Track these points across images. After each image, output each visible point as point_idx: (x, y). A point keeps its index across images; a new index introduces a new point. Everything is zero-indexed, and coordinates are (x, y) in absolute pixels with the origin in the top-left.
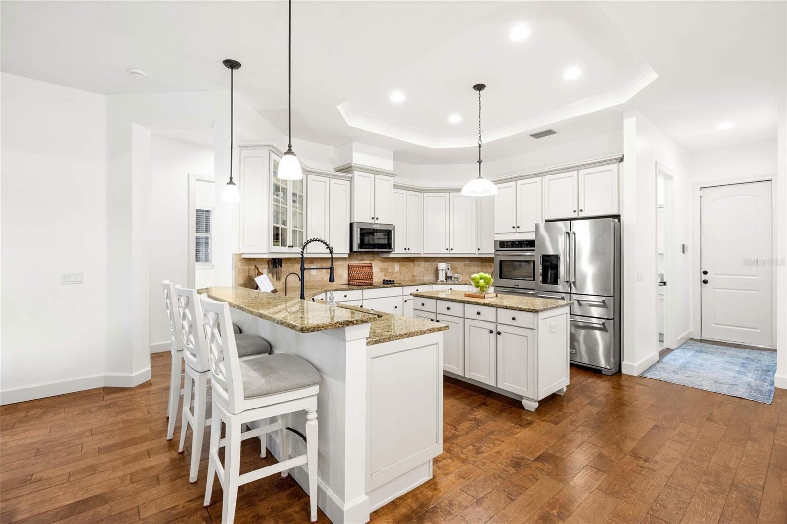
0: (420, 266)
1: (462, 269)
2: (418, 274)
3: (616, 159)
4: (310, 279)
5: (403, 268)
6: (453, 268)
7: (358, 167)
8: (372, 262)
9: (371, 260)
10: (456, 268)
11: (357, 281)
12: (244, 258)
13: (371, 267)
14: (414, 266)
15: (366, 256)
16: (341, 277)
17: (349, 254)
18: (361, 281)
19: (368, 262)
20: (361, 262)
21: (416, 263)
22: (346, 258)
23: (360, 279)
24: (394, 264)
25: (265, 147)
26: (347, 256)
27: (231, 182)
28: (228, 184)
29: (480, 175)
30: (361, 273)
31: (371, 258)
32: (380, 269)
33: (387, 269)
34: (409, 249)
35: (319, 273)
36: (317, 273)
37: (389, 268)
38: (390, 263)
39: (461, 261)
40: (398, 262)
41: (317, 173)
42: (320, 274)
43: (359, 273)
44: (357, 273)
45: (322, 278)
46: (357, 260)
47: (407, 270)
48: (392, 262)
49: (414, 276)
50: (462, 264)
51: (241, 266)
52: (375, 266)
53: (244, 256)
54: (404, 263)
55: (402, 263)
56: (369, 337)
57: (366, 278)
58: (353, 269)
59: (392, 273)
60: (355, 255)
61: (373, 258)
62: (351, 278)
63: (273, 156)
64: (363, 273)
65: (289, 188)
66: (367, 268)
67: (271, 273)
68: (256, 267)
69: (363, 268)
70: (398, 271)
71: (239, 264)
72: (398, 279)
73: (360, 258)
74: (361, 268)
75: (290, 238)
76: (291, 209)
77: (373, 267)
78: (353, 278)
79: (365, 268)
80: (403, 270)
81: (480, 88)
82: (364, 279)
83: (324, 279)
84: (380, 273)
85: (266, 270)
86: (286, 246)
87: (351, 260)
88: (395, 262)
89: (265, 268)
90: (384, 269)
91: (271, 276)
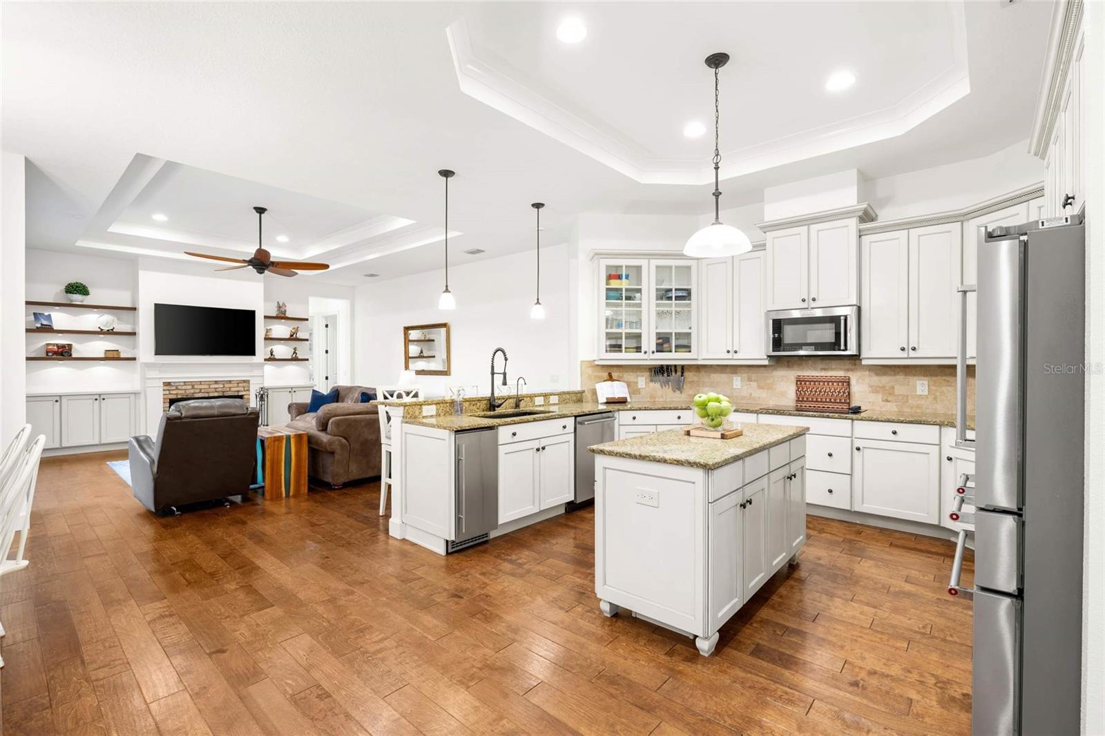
4: (732, 393)
8: (849, 374)
9: (848, 370)
11: (813, 405)
12: (598, 365)
13: (846, 382)
15: (834, 364)
17: (769, 361)
19: (840, 373)
20: (823, 374)
22: (765, 366)
23: (817, 401)
24: (913, 378)
26: (767, 363)
27: (538, 303)
29: (717, 218)
32: (871, 386)
35: (746, 387)
36: (742, 387)
37: (896, 387)
38: (901, 377)
40: (924, 376)
42: (748, 388)
43: (816, 392)
44: (811, 391)
45: (751, 394)
46: (816, 369)
48: (906, 375)
51: (593, 372)
52: (857, 381)
53: (596, 363)
54: (947, 378)
55: (939, 377)
56: (403, 417)
57: (832, 400)
58: (805, 384)
59: (907, 396)
60: (810, 362)
61: (853, 367)
62: (801, 399)
63: (605, 262)
64: (825, 392)
65: (644, 287)
66: (835, 384)
67: (655, 382)
68: (610, 374)
69: (826, 384)
70: (926, 393)
71: (590, 371)
72: (928, 411)
73: (823, 367)
74: (821, 383)
75: (649, 343)
76: (653, 309)
77: (853, 382)
78: (805, 399)
79: (830, 384)
80: (943, 392)
81: (717, 60)
82: (826, 402)
83: (753, 395)
84: (872, 394)
85: (644, 378)
86: (641, 352)
87: (803, 370)
88: (915, 375)
89: (643, 376)
90: (884, 387)
91: (658, 385)
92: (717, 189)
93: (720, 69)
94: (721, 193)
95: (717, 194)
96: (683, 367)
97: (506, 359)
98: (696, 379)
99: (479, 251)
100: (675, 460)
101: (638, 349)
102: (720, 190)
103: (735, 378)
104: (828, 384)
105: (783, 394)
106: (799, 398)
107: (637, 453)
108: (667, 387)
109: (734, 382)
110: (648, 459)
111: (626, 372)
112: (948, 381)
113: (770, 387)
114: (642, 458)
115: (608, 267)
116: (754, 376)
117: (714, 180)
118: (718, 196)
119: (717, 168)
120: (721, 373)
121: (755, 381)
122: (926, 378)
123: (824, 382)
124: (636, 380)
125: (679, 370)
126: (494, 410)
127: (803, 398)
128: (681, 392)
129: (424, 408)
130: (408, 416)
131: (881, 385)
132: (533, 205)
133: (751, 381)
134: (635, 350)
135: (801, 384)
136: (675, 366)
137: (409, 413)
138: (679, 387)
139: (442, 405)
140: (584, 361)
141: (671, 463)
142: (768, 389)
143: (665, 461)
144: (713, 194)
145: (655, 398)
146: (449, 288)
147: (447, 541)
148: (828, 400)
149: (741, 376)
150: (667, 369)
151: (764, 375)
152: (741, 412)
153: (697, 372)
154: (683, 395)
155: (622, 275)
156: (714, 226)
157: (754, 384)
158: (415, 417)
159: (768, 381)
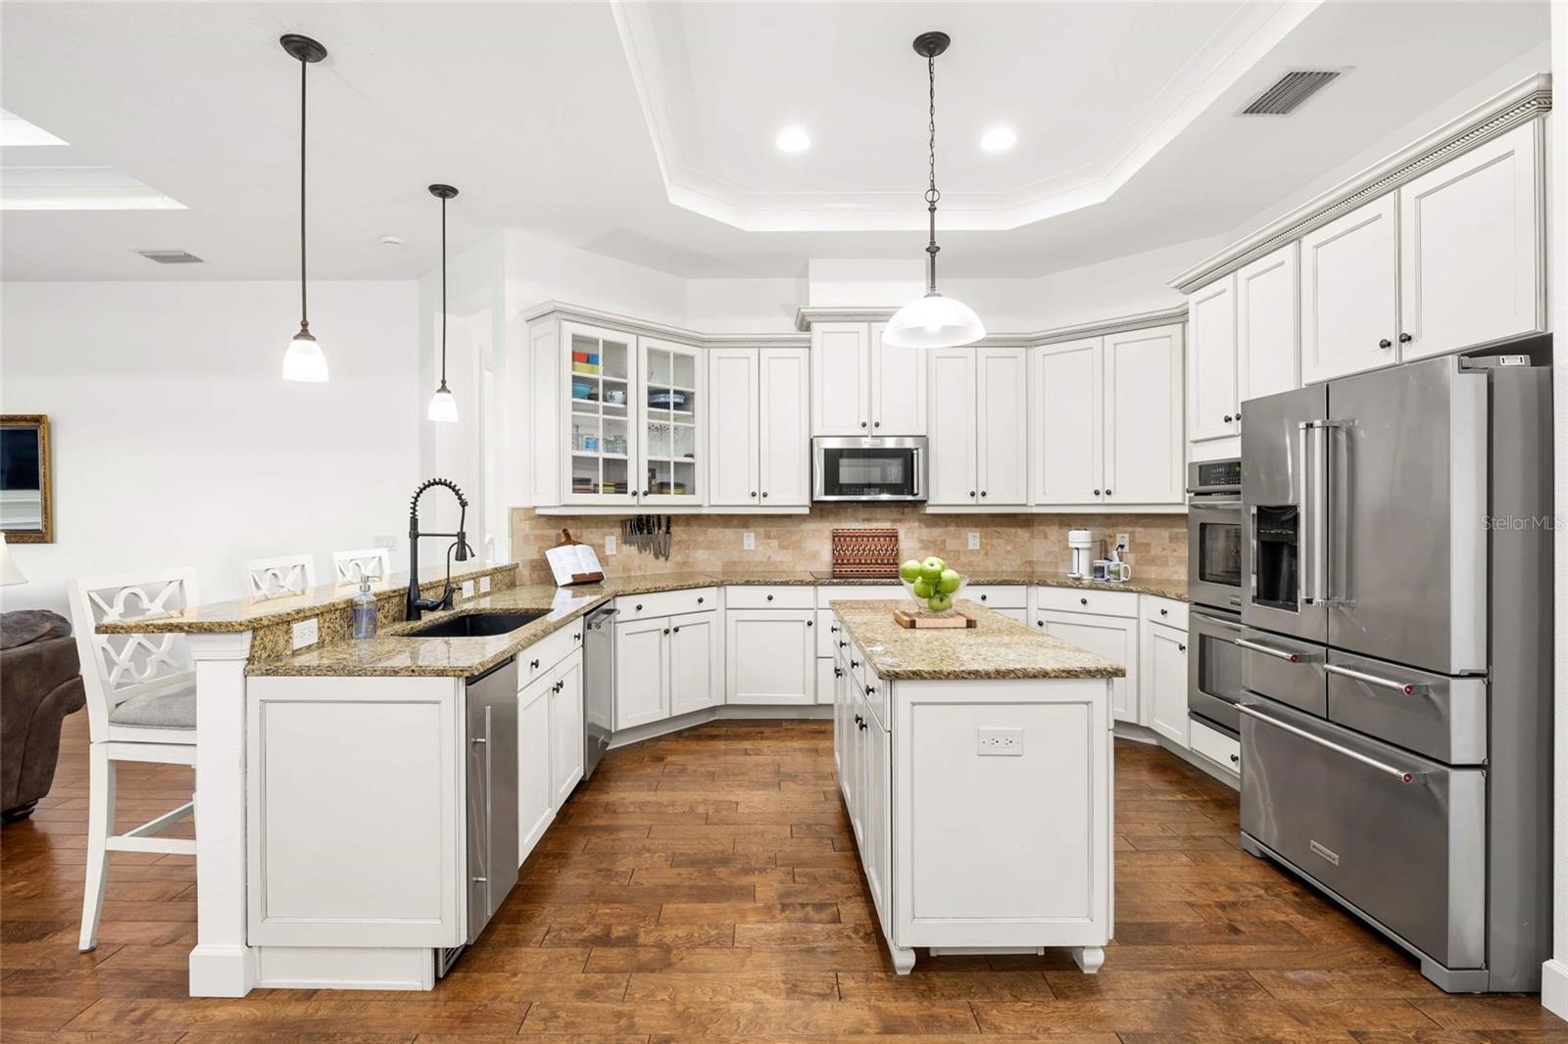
0: (1046, 538)
1: (1164, 549)
2: (1042, 559)
3: (1522, 103)
4: (740, 558)
5: (995, 541)
6: (1139, 544)
7: (821, 315)
8: (897, 526)
9: (895, 521)
10: (1147, 545)
11: (855, 568)
12: (541, 516)
13: (893, 536)
14: (1032, 537)
15: (878, 512)
16: (814, 557)
17: (810, 508)
18: (865, 568)
19: (887, 525)
20: (866, 526)
21: (1038, 529)
23: (860, 563)
24: (963, 530)
25: (551, 315)
26: (807, 511)
27: (443, 389)
28: (438, 391)
29: (933, 286)
30: (864, 550)
31: (896, 516)
32: (921, 541)
33: (944, 542)
34: (984, 494)
35: (762, 548)
36: (756, 547)
37: (948, 541)
38: (952, 529)
39: (1160, 526)
40: (976, 527)
41: (728, 341)
42: (765, 549)
43: (858, 550)
44: (853, 550)
45: (770, 557)
46: (856, 520)
47: (1009, 548)
48: (958, 526)
49: (1030, 563)
50: (1165, 533)
51: (532, 529)
52: (906, 536)
53: (539, 512)
54: (998, 529)
55: (990, 528)
56: (248, 659)
57: (879, 561)
58: (845, 540)
59: (959, 552)
60: (849, 510)
61: (900, 517)
62: (840, 561)
63: (572, 328)
64: (870, 550)
65: (631, 382)
66: (882, 539)
67: (631, 543)
68: (565, 531)
69: (871, 539)
70: (978, 547)
71: (526, 526)
72: (979, 569)
73: (865, 516)
74: (865, 539)
75: (637, 477)
76: (645, 421)
77: (901, 536)
78: (845, 561)
79: (876, 539)
80: (993, 546)
81: (932, 44)
82: (871, 564)
83: (772, 559)
84: (922, 552)
85: (614, 538)
86: (626, 493)
87: (840, 521)
88: (967, 526)
89: (612, 534)
90: (934, 542)
91: (634, 549)
92: (933, 243)
93: (936, 59)
94: (938, 249)
95: (933, 250)
96: (669, 518)
97: (464, 504)
98: (684, 536)
99: (188, 258)
100: (1063, 671)
101: (621, 487)
102: (937, 245)
103: (746, 534)
104: (873, 540)
105: (815, 555)
106: (837, 560)
107: (990, 667)
108: (648, 552)
109: (745, 540)
110: (1012, 675)
111: (588, 527)
112: (998, 533)
113: (797, 546)
114: (1001, 675)
115: (577, 339)
116: (774, 531)
117: (929, 229)
118: (935, 252)
119: (932, 210)
120: (726, 527)
121: (775, 538)
122: (978, 529)
123: (868, 537)
124: (601, 542)
125: (664, 522)
126: (419, 618)
127: (843, 560)
128: (667, 559)
129: (296, 627)
130: (264, 656)
131: (932, 539)
132: (434, 189)
133: (770, 538)
134: (613, 488)
135: (840, 540)
136: (659, 516)
137: (265, 648)
138: (662, 553)
139: (327, 617)
140: (516, 509)
141: (1056, 677)
142: (793, 549)
143: (1045, 675)
144: (928, 250)
145: (630, 570)
146: (309, 328)
147: (436, 951)
148: (873, 561)
149: (755, 532)
150: (648, 521)
151: (790, 529)
152: (793, 585)
153: (685, 526)
154: (669, 564)
155: (597, 356)
156: (929, 298)
157: (774, 543)
158: (278, 658)
159: (794, 538)
